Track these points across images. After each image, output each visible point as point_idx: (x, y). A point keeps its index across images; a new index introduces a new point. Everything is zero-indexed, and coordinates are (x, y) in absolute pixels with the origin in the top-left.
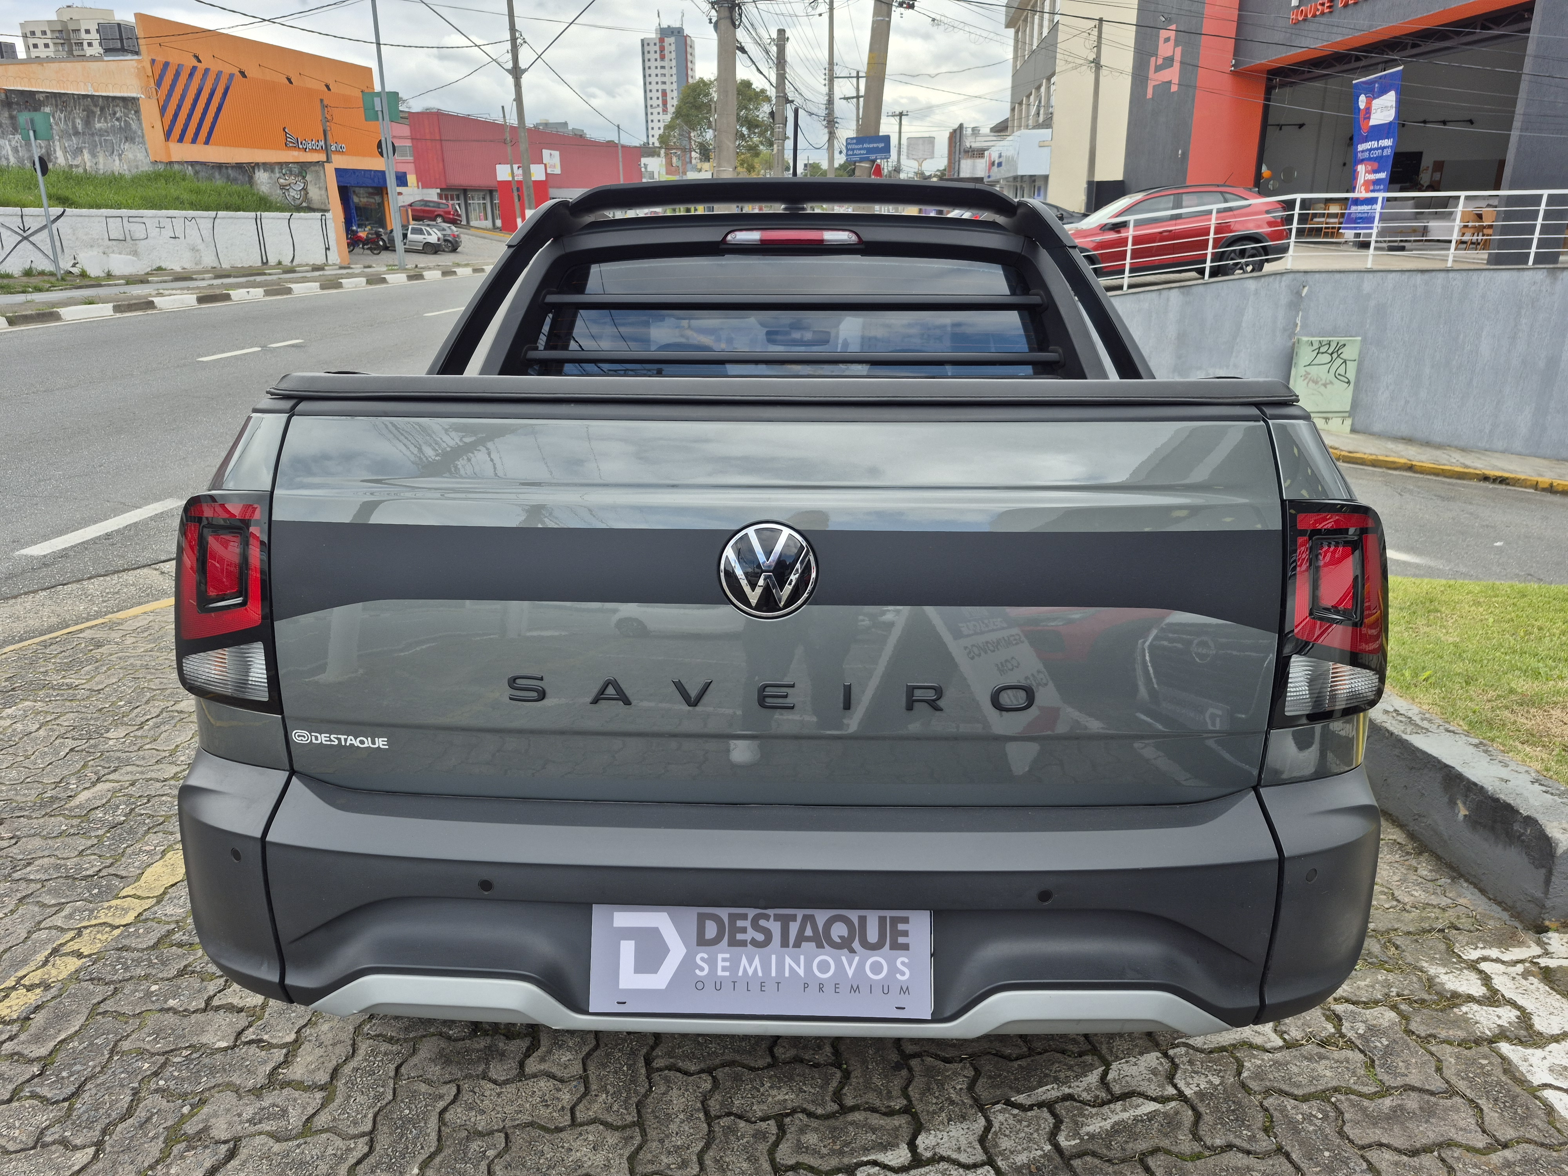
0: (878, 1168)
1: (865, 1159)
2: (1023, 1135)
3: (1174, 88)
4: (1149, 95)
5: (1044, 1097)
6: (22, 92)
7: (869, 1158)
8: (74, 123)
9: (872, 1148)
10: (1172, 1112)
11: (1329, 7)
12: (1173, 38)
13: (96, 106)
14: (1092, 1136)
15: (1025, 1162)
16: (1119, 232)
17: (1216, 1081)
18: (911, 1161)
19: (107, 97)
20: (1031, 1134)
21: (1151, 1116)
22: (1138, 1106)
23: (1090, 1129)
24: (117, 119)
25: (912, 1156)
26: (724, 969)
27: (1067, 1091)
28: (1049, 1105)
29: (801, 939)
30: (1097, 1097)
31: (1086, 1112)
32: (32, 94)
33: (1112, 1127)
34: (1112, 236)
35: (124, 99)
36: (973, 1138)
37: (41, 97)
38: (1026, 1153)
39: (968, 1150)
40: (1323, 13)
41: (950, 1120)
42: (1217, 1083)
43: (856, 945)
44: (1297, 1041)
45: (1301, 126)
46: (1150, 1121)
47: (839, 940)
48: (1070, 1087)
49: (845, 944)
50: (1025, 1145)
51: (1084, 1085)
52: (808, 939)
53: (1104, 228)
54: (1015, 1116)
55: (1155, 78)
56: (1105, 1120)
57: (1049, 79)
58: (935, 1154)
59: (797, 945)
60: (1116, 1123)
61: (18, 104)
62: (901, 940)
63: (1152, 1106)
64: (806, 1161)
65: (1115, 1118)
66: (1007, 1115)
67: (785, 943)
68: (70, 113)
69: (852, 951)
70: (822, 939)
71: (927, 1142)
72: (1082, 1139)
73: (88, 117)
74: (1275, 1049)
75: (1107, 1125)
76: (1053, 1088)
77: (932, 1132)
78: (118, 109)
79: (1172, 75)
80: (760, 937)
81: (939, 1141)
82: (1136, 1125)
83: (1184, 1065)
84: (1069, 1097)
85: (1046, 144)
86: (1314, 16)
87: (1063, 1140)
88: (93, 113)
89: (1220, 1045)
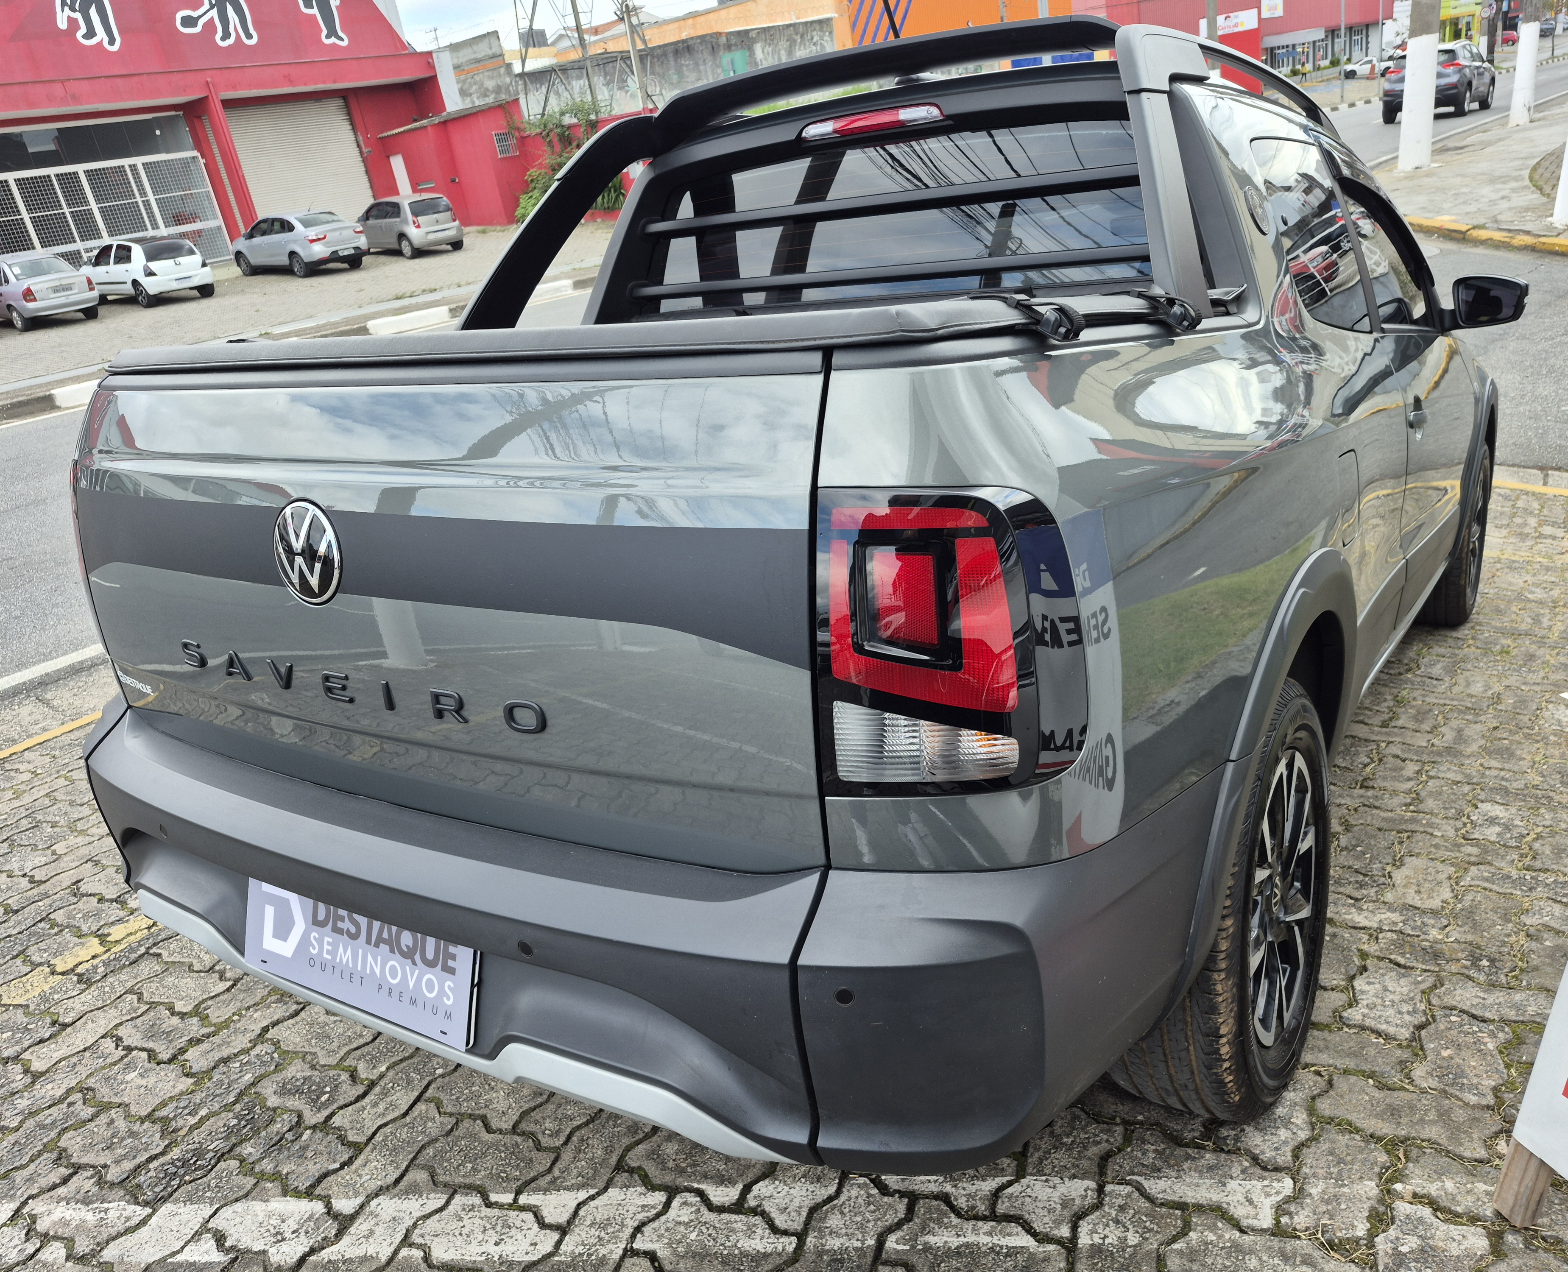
0: (698, 1199)
1: (696, 1185)
2: (859, 1219)
5: (916, 1188)
6: (739, 33)
7: (700, 1186)
8: (779, 54)
9: (712, 1178)
10: (1041, 1256)
13: (797, 34)
14: (927, 1248)
15: (836, 1248)
17: (1133, 1239)
18: (734, 1204)
19: (806, 23)
20: (868, 1221)
21: (1013, 1252)
22: (1010, 1235)
23: (931, 1239)
24: (815, 44)
25: (738, 1199)
26: (328, 952)
27: (948, 1188)
28: (913, 1198)
29: (380, 941)
30: (973, 1208)
31: (946, 1220)
32: (747, 32)
33: (957, 1248)
35: (820, 22)
36: (808, 1203)
37: (753, 34)
38: (844, 1240)
39: (793, 1214)
41: (804, 1176)
42: (1130, 1243)
43: (417, 957)
44: (1295, 1229)
46: (1005, 1257)
47: (405, 949)
48: (955, 1186)
49: (408, 955)
50: (850, 1231)
51: (971, 1189)
52: (385, 941)
54: (869, 1196)
56: (959, 1236)
58: (759, 1206)
59: (377, 945)
60: (967, 1245)
61: (736, 45)
62: (450, 963)
63: (1025, 1241)
64: (646, 1169)
65: (971, 1238)
66: (862, 1192)
67: (368, 942)
68: (776, 45)
69: (414, 963)
70: (394, 946)
71: (763, 1190)
72: (913, 1247)
73: (791, 46)
74: (1253, 1230)
75: (954, 1242)
76: (936, 1181)
77: (777, 1182)
78: (815, 33)
80: (353, 930)
81: (775, 1194)
82: (986, 1254)
83: (1111, 1207)
84: (945, 1198)
87: (892, 1243)
88: (795, 41)
89: (1183, 1200)
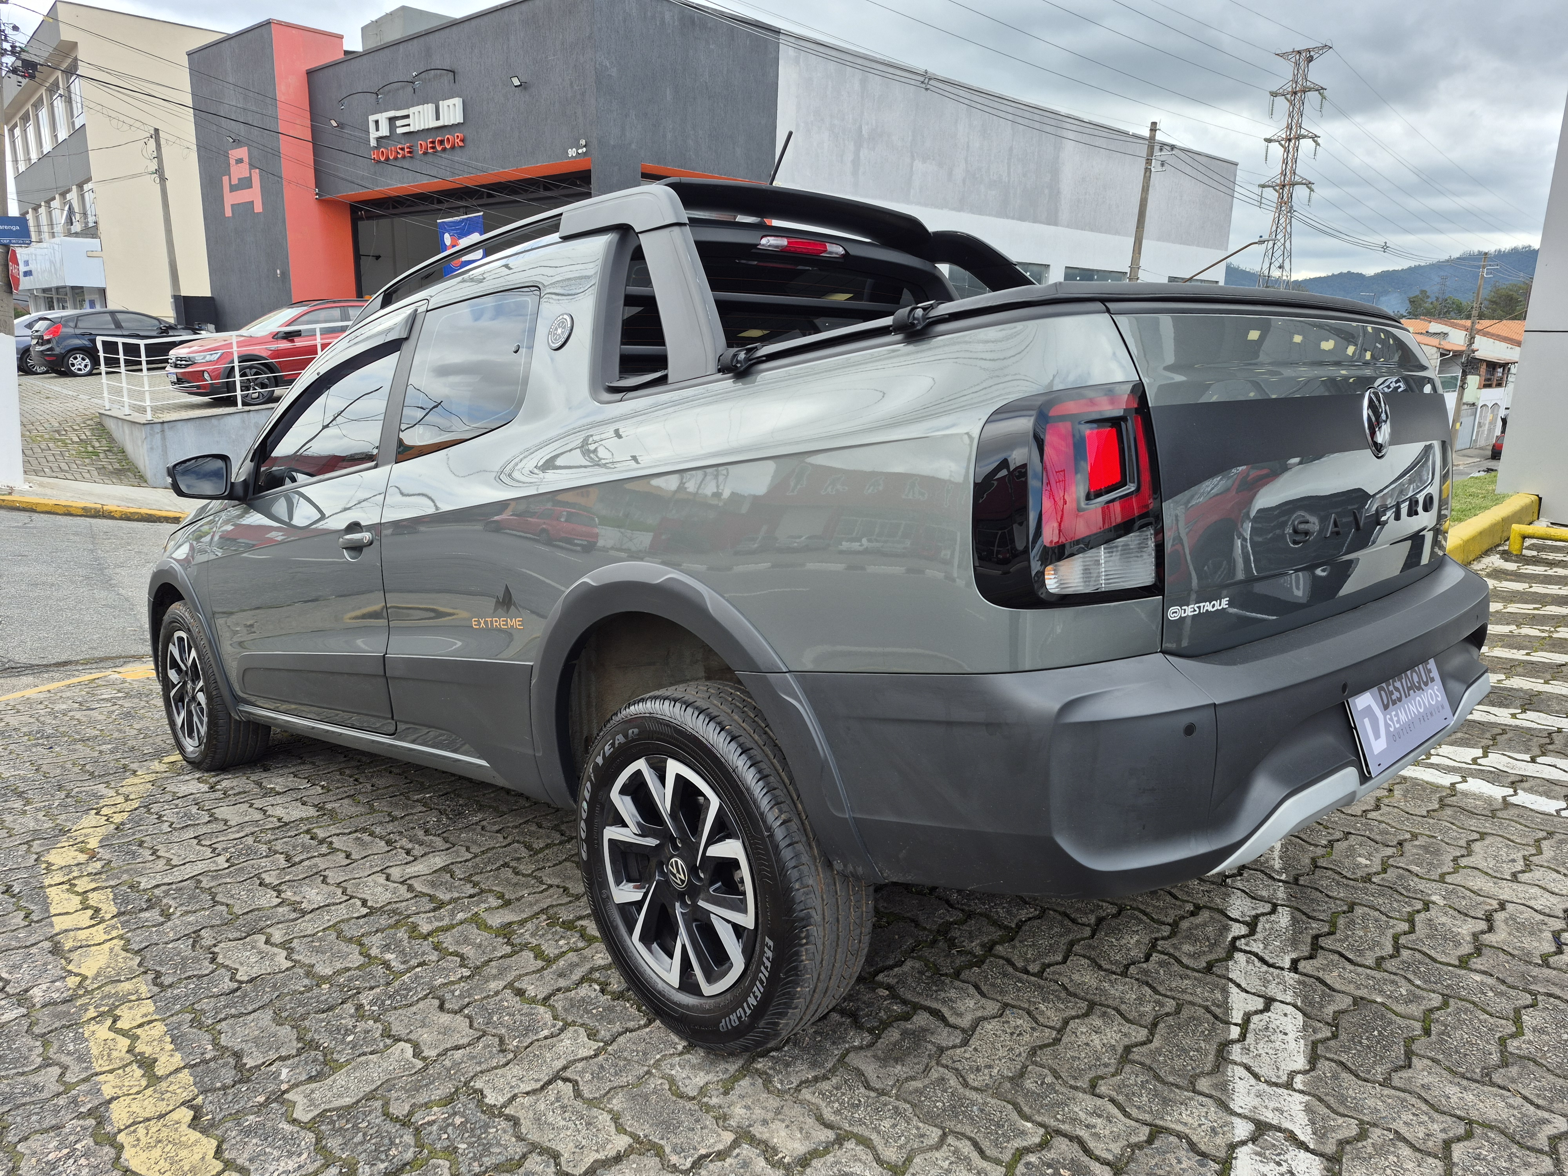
3: (258, 208)
4: (228, 213)
11: (409, 152)
12: (246, 159)
16: (293, 341)
26: (1397, 722)
34: (285, 345)
40: (404, 157)
45: (378, 258)
52: (1410, 688)
53: (276, 336)
55: (230, 199)
57: (80, 186)
79: (254, 195)
80: (1398, 695)
85: (94, 254)
86: (396, 158)
